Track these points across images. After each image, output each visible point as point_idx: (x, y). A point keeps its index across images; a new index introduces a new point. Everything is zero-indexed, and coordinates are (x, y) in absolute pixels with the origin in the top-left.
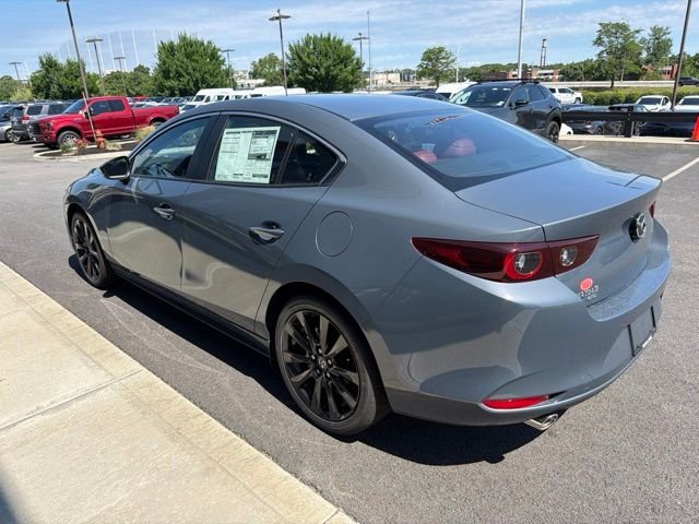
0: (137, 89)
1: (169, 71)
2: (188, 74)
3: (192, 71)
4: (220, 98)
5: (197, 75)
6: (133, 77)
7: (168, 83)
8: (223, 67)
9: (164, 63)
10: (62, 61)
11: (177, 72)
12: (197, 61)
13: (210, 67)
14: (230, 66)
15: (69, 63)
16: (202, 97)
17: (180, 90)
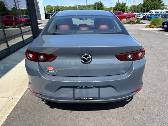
0: (137, 10)
1: (145, 5)
2: (150, 5)
3: (151, 5)
4: (156, 12)
5: (153, 6)
6: (137, 6)
7: (144, 8)
8: (161, 3)
9: (144, 3)
10: (121, 3)
11: (147, 5)
12: (154, 2)
13: (157, 3)
14: (164, 3)
15: (122, 3)
16: (151, 12)
17: (147, 10)
